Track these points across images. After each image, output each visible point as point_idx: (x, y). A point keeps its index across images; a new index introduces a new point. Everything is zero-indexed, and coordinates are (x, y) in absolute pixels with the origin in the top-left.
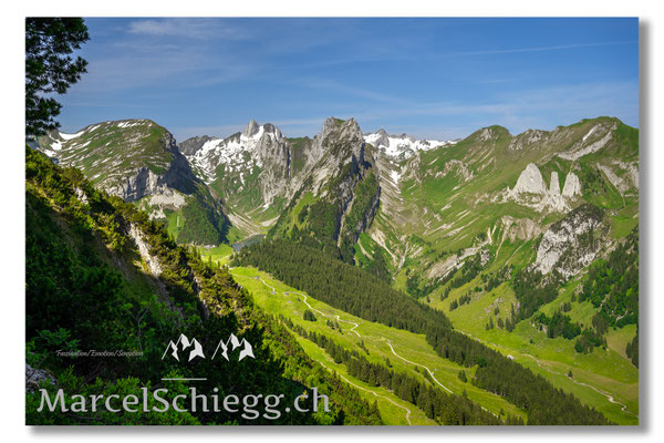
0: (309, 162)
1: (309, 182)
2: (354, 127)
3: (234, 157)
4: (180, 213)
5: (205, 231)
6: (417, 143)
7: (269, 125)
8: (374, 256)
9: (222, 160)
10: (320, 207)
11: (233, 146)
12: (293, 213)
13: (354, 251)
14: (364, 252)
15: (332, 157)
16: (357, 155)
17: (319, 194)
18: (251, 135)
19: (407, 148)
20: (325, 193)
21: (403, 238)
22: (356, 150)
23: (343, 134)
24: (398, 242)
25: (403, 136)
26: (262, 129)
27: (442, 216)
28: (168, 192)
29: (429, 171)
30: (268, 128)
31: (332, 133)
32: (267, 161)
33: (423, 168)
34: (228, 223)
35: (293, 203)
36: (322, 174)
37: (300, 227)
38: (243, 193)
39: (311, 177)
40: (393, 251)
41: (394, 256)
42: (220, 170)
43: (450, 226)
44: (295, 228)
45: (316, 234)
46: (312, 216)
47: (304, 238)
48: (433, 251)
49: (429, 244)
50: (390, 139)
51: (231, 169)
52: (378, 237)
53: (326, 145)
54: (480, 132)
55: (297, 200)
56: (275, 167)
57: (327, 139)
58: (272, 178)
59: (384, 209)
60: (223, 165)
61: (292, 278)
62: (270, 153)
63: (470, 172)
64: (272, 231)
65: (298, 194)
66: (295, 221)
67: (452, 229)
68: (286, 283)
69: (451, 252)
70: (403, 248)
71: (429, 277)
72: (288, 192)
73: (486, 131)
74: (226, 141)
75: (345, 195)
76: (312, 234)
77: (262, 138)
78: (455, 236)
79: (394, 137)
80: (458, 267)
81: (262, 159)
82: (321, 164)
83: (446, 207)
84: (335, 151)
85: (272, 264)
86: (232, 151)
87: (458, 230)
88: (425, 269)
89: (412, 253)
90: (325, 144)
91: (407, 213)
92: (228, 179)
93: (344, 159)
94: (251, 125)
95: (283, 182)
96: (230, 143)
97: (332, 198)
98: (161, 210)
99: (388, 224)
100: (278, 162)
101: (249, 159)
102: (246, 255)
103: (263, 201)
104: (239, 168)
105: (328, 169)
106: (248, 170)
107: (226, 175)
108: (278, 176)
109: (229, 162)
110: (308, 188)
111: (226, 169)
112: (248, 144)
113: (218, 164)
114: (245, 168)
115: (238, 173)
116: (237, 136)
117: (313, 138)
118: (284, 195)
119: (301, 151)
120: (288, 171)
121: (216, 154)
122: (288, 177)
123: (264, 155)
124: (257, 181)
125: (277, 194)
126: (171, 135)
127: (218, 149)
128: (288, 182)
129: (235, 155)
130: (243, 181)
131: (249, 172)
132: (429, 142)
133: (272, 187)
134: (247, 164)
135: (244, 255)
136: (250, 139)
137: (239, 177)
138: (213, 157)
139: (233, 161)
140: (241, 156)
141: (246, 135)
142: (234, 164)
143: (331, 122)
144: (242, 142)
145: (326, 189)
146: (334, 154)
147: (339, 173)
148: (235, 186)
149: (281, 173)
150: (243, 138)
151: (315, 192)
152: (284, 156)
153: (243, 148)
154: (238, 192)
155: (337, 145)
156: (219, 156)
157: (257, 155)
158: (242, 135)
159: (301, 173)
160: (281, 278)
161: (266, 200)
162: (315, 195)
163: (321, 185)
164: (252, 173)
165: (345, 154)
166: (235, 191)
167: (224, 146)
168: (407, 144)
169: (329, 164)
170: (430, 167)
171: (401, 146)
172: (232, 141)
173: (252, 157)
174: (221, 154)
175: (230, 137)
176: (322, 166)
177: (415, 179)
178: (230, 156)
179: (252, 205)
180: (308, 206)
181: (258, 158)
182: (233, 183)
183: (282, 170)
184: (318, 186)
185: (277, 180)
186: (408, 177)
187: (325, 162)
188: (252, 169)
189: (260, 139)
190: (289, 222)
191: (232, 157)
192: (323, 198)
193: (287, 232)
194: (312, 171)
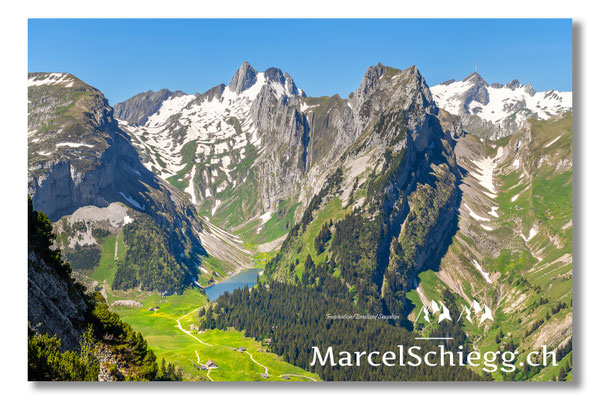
0: (338, 141)
1: (336, 179)
2: (413, 85)
3: (212, 129)
4: (120, 236)
5: (161, 268)
6: (539, 96)
7: (275, 69)
9: (190, 137)
10: (351, 225)
11: (213, 109)
12: (306, 236)
14: (426, 303)
15: (376, 136)
17: (351, 202)
18: (243, 89)
19: (521, 106)
20: (360, 202)
21: (494, 278)
23: (395, 97)
24: (486, 285)
25: (513, 85)
27: (564, 239)
29: (546, 158)
30: (274, 74)
32: (269, 138)
33: (536, 152)
34: (198, 249)
35: (308, 218)
36: (359, 168)
37: (317, 260)
38: (228, 193)
39: (339, 171)
42: (189, 151)
44: (310, 263)
45: (343, 274)
46: (338, 242)
47: (322, 280)
48: (543, 302)
49: (538, 289)
50: (490, 90)
51: (208, 150)
52: (452, 277)
53: (368, 115)
55: (314, 213)
56: (282, 147)
57: (368, 104)
58: (276, 166)
59: (463, 226)
60: (193, 144)
64: (271, 266)
65: (316, 202)
66: (310, 249)
68: (288, 360)
70: (494, 295)
71: (535, 348)
72: (303, 193)
74: (199, 100)
77: (261, 97)
79: (498, 86)
81: (260, 133)
82: (357, 149)
83: (570, 224)
84: (380, 128)
85: (267, 326)
88: (528, 334)
89: (509, 304)
90: (366, 112)
91: (504, 233)
93: (394, 142)
94: (242, 73)
95: (295, 174)
96: (206, 103)
97: (371, 211)
98: (89, 232)
99: (469, 252)
100: (287, 139)
101: (239, 132)
102: (227, 310)
103: (262, 207)
104: (221, 148)
105: (367, 158)
106: (237, 152)
107: (198, 161)
108: (286, 164)
109: (205, 137)
110: (334, 190)
111: (199, 150)
112: (236, 105)
113: (186, 142)
114: (231, 148)
115: (220, 156)
116: (217, 91)
117: (347, 98)
118: (297, 197)
119: (327, 120)
120: (304, 155)
121: (182, 122)
122: (303, 166)
123: (264, 125)
124: (251, 171)
125: (285, 196)
126: (106, 102)
127: (186, 113)
128: (304, 175)
129: (215, 125)
130: (227, 171)
131: (238, 155)
132: (560, 95)
133: (277, 184)
134: (234, 141)
135: (222, 309)
136: (241, 96)
137: (220, 164)
138: (178, 128)
139: (211, 136)
140: (224, 125)
141: (233, 90)
142: (212, 141)
143: (377, 73)
144: (226, 101)
145: (363, 194)
146: (378, 132)
147: (386, 166)
148: (213, 180)
149: (292, 159)
150: (228, 93)
151: (345, 197)
152: (297, 128)
153: (229, 111)
154: (219, 190)
155: (385, 114)
156: (187, 127)
157: (251, 125)
158: (227, 89)
159: (325, 160)
160: (280, 351)
161: (266, 205)
162: (344, 204)
163: (355, 186)
164: (243, 157)
165: (395, 134)
166: (214, 188)
167: (195, 108)
168: (520, 99)
169: (371, 149)
170: (547, 151)
171: (509, 102)
172: (210, 100)
173: (243, 129)
174: (190, 122)
175: (207, 93)
176: (358, 151)
177: (521, 172)
178: (206, 127)
179: (242, 214)
180: (331, 224)
181: (254, 130)
182: (210, 175)
183: (294, 154)
184: (351, 188)
185: (285, 171)
186: (510, 167)
187: (364, 146)
188: (243, 151)
189: (258, 97)
190: (299, 250)
191: (210, 128)
192: (356, 210)
193: (297, 268)
194: (343, 158)
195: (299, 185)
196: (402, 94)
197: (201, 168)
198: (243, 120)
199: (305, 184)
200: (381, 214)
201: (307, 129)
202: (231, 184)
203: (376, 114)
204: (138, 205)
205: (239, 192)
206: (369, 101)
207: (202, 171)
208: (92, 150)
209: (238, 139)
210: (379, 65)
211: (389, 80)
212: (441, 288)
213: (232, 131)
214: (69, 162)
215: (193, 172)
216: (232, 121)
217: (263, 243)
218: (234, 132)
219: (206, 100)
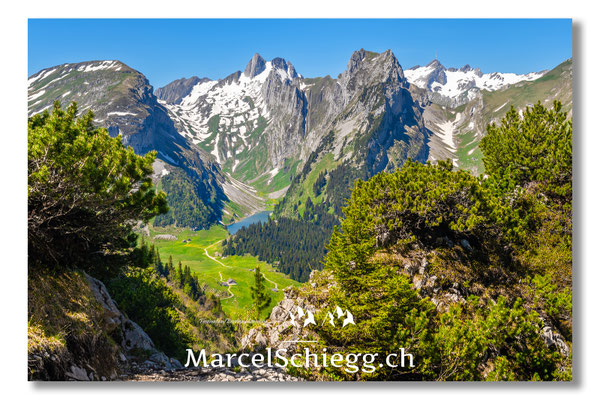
0: (330, 111)
1: (329, 139)
2: (390, 63)
3: (232, 106)
4: (159, 185)
5: (192, 209)
7: (280, 59)
9: (214, 112)
10: (342, 174)
11: (232, 90)
12: (306, 182)
15: (360, 104)
17: (342, 155)
18: (255, 75)
19: (472, 85)
20: (349, 155)
23: (375, 73)
25: (466, 69)
30: (279, 63)
31: (361, 71)
32: (275, 111)
34: (221, 196)
35: (307, 169)
36: (347, 129)
37: (315, 201)
38: (245, 153)
39: (332, 133)
42: (214, 123)
44: (309, 203)
45: (336, 211)
46: (331, 187)
47: (320, 216)
50: (448, 73)
51: (228, 121)
53: (354, 89)
55: (312, 165)
56: (286, 118)
57: (353, 80)
58: (282, 133)
60: (217, 118)
61: (301, 271)
62: (279, 100)
64: (279, 207)
65: (313, 157)
66: (309, 193)
68: (293, 278)
72: (303, 152)
74: (221, 84)
77: (269, 80)
79: (454, 70)
81: (269, 108)
82: (345, 116)
84: (363, 98)
85: (276, 252)
90: (352, 87)
93: (375, 108)
94: (254, 62)
95: (297, 138)
96: (226, 86)
97: (358, 162)
100: (290, 111)
101: (252, 107)
102: (244, 240)
103: (270, 164)
104: (239, 120)
105: (354, 121)
106: (251, 123)
107: (221, 130)
108: (289, 130)
109: (226, 112)
110: (328, 147)
111: (222, 122)
112: (250, 87)
113: (211, 116)
114: (246, 120)
115: (238, 126)
116: (235, 77)
117: (336, 78)
118: (298, 156)
119: (321, 96)
120: (304, 123)
121: (208, 101)
122: (303, 132)
123: (272, 101)
124: (262, 137)
125: (288, 155)
126: (147, 82)
127: (211, 94)
128: (303, 138)
129: (234, 103)
130: (244, 138)
131: (252, 125)
132: (502, 76)
133: (282, 146)
134: (249, 115)
135: (240, 240)
136: (254, 80)
137: (238, 132)
138: (205, 105)
139: (231, 111)
140: (241, 103)
141: (247, 75)
142: (232, 115)
143: (360, 57)
144: (242, 84)
145: (351, 149)
146: (362, 101)
147: (369, 127)
148: (233, 145)
149: (294, 126)
150: (243, 78)
151: (336, 153)
152: (298, 102)
153: (244, 92)
154: (237, 152)
155: (367, 87)
156: (212, 104)
157: (262, 102)
158: (243, 75)
159: (320, 126)
160: (287, 271)
161: (274, 163)
162: (336, 158)
163: (344, 144)
164: (256, 126)
165: (376, 101)
166: (233, 151)
167: (218, 90)
168: (471, 80)
169: (356, 115)
170: (496, 115)
171: (462, 82)
172: (230, 84)
173: (256, 105)
174: (214, 100)
175: (227, 78)
176: (346, 116)
177: (475, 132)
178: (227, 104)
179: (256, 170)
180: (326, 173)
181: (264, 106)
182: (230, 141)
183: (295, 122)
184: (341, 145)
185: (289, 136)
186: (466, 129)
187: (351, 112)
188: (256, 121)
189: (267, 80)
190: (301, 194)
191: (230, 105)
192: (346, 162)
193: (299, 207)
194: (334, 123)
195: (300, 146)
196: (380, 71)
197: (223, 135)
198: (255, 99)
199: (305, 146)
200: (366, 164)
201: (305, 103)
202: (247, 148)
203: (360, 88)
204: (173, 161)
205: (253, 153)
206: (354, 78)
207: (224, 138)
208: (135, 118)
209: (251, 113)
210: (362, 50)
211: (370, 62)
213: (246, 107)
214: (118, 127)
215: (217, 139)
216: (247, 99)
217: (272, 192)
218: (249, 107)
219: (227, 84)
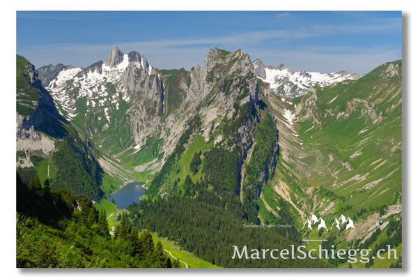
0: (188, 99)
1: (196, 123)
3: (96, 90)
4: (52, 161)
5: (83, 184)
6: (297, 75)
7: (135, 53)
8: (280, 213)
9: (82, 94)
10: (216, 155)
11: (94, 76)
12: (182, 161)
13: (258, 208)
14: (269, 208)
15: (222, 94)
16: (253, 94)
17: (212, 139)
18: (115, 65)
19: (286, 80)
20: (219, 138)
21: (309, 191)
22: (252, 88)
23: (233, 69)
24: (305, 195)
25: (281, 67)
26: (126, 57)
27: (352, 164)
28: (35, 135)
29: (330, 111)
31: (217, 66)
32: (137, 96)
35: (179, 150)
36: (211, 115)
38: (109, 132)
39: (197, 117)
40: (300, 206)
41: (301, 213)
42: (81, 104)
43: (364, 178)
44: (189, 181)
45: (216, 189)
46: (208, 166)
47: (201, 193)
48: (349, 208)
49: (343, 199)
50: (267, 70)
51: (94, 103)
52: (282, 189)
53: (212, 81)
54: (383, 67)
55: (185, 145)
56: (147, 102)
58: (144, 115)
59: (284, 156)
60: (84, 99)
62: (138, 86)
63: (378, 113)
65: (185, 138)
66: (185, 172)
67: (368, 181)
69: (372, 210)
70: (310, 202)
71: (349, 239)
73: (392, 66)
74: (85, 71)
75: (244, 140)
76: (210, 188)
77: (129, 69)
78: (374, 189)
79: (271, 67)
80: (382, 228)
81: (129, 92)
82: (208, 102)
83: (356, 154)
84: (225, 87)
86: (93, 82)
87: (376, 182)
89: (323, 209)
90: (210, 78)
91: (310, 160)
92: (91, 115)
94: (114, 54)
95: (156, 120)
96: (90, 74)
97: (230, 144)
98: (28, 158)
99: (292, 173)
100: (151, 97)
101: (114, 92)
102: (139, 216)
103: (134, 141)
104: (103, 102)
105: (216, 109)
106: (114, 105)
107: (88, 110)
108: (150, 113)
109: (91, 95)
110: (197, 130)
111: (89, 103)
112: (110, 74)
113: (78, 98)
114: (109, 102)
115: (102, 108)
116: (97, 66)
117: (190, 70)
118: (159, 135)
119: (177, 85)
120: (162, 107)
121: (75, 85)
122: (162, 115)
123: (131, 88)
124: (125, 118)
125: (150, 134)
127: (77, 79)
128: (163, 121)
129: (97, 87)
130: (108, 118)
131: (115, 107)
132: (310, 73)
133: (144, 126)
134: (111, 98)
135: (136, 215)
136: (114, 69)
137: (103, 112)
138: (72, 88)
139: (95, 94)
140: (103, 88)
141: (107, 65)
142: (97, 98)
143: (215, 54)
144: (104, 72)
145: (220, 133)
146: (223, 91)
147: (235, 115)
148: (99, 123)
149: (154, 110)
150: (105, 67)
151: (206, 136)
152: (158, 90)
153: (106, 79)
154: (103, 129)
155: (227, 80)
156: (78, 88)
157: (122, 88)
158: (104, 65)
159: (178, 111)
161: (137, 140)
162: (207, 140)
163: (212, 128)
164: (118, 108)
165: (240, 92)
166: (99, 128)
167: (83, 76)
168: (285, 76)
169: (218, 103)
171: (279, 78)
172: (93, 71)
173: (117, 90)
174: (80, 85)
175: (91, 67)
176: (209, 104)
177: (312, 120)
178: (91, 89)
179: (120, 146)
180: (200, 153)
181: (124, 91)
182: (97, 120)
183: (155, 106)
184: (209, 129)
185: (149, 119)
186: (304, 117)
187: (213, 100)
188: (118, 105)
189: (127, 70)
190: (178, 172)
191: (94, 90)
192: (218, 144)
193: (179, 184)
194: (198, 109)
195: (160, 127)
196: (239, 67)
198: (116, 85)
199: (165, 126)
200: (236, 147)
202: (111, 126)
203: (218, 80)
205: (117, 131)
206: (212, 72)
209: (114, 96)
210: (216, 48)
211: (223, 58)
212: (277, 198)
215: (86, 118)
216: (108, 85)
217: (137, 165)
219: (90, 72)
